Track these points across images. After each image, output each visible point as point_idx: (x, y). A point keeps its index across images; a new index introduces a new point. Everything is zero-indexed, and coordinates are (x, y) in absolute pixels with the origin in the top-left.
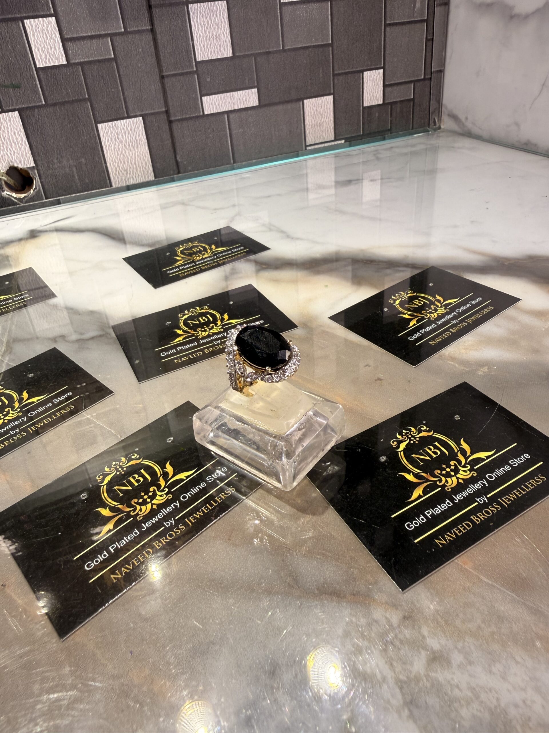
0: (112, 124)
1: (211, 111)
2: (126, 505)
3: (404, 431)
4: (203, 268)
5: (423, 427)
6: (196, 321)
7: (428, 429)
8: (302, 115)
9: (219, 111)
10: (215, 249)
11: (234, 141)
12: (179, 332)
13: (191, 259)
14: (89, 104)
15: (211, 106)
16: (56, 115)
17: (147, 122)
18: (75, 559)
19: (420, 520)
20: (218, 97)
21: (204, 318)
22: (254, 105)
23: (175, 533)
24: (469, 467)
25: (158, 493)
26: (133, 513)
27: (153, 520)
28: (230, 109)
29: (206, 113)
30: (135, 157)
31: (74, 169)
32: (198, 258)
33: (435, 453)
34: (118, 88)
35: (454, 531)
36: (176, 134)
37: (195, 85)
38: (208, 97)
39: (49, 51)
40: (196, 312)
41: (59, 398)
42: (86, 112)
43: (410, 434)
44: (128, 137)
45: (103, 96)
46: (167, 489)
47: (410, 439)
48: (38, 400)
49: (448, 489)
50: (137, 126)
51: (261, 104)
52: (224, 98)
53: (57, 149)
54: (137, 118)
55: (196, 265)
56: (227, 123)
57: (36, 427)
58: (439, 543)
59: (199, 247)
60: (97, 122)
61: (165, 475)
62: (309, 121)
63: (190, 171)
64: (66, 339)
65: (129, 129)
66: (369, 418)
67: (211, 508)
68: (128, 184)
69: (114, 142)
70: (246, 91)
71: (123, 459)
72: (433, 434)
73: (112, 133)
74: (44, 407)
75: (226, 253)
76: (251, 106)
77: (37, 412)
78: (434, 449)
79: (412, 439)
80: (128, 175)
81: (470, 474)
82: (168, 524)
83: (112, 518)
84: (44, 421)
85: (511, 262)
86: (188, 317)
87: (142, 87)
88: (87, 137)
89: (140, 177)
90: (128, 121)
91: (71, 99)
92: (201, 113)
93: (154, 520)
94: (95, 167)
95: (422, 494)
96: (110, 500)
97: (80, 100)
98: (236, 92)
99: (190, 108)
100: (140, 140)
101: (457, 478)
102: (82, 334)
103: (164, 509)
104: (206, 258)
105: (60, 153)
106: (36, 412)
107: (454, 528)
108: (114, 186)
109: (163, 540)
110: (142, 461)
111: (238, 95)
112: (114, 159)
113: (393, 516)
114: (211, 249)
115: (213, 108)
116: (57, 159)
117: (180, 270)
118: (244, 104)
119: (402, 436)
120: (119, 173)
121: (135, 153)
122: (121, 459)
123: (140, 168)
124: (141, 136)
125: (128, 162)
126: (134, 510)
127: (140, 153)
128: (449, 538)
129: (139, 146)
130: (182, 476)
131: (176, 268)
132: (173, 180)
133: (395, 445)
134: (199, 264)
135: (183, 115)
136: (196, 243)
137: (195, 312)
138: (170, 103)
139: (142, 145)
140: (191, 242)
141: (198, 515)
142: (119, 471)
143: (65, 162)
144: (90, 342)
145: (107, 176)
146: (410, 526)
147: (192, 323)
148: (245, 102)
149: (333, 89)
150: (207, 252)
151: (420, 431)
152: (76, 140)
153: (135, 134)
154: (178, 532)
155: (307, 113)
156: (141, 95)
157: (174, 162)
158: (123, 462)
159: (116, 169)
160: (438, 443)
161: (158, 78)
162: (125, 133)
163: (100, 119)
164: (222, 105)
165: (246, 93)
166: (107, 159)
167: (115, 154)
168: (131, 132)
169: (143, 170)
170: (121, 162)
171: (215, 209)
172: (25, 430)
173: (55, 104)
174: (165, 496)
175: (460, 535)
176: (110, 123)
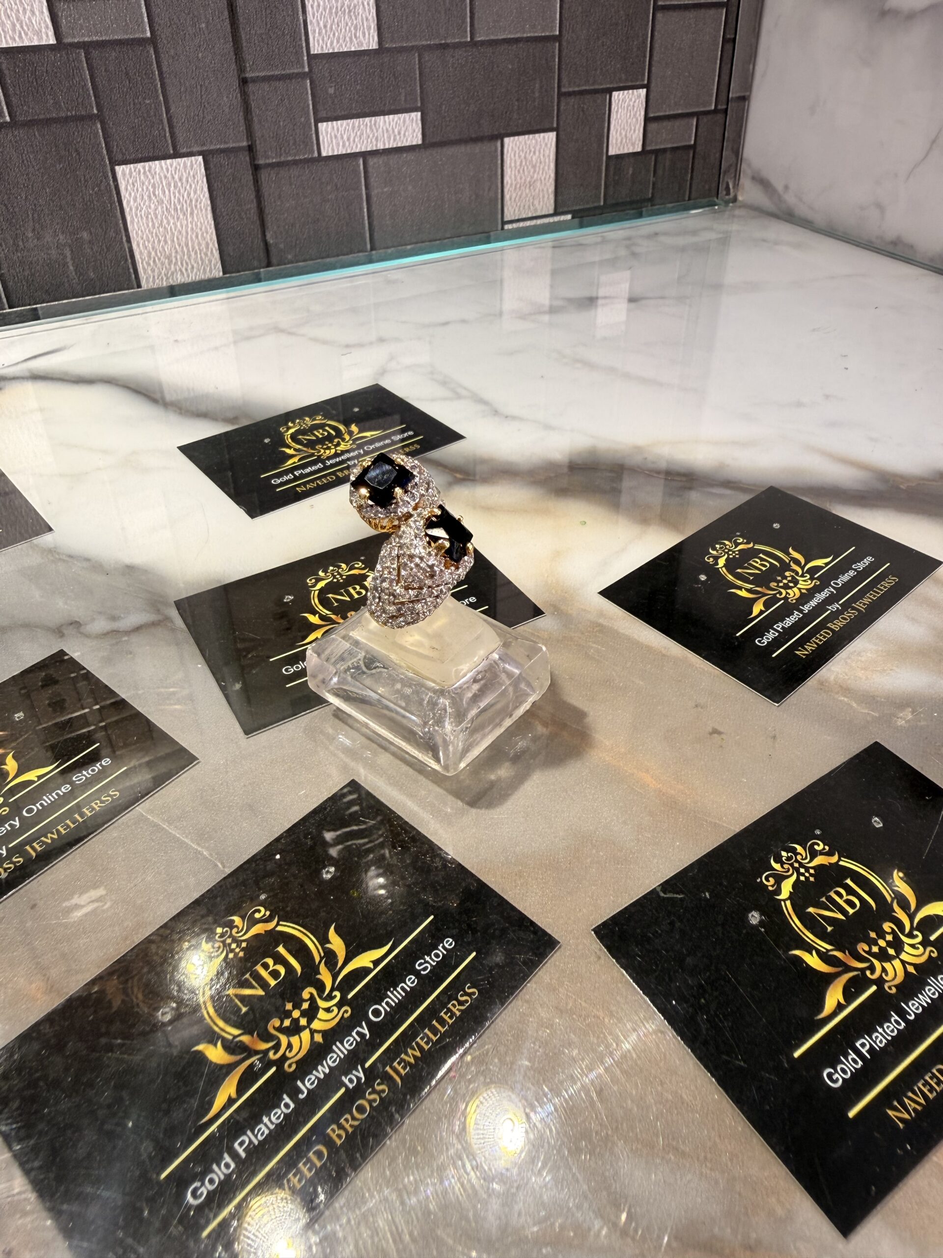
0: (144, 168)
1: (333, 150)
2: (258, 1035)
3: (784, 854)
4: (340, 474)
5: (818, 845)
6: (343, 595)
7: (827, 848)
8: (499, 166)
9: (349, 151)
10: (359, 433)
11: (373, 209)
12: (314, 619)
13: (313, 455)
14: (99, 126)
15: (334, 141)
16: (32, 145)
17: (212, 166)
18: (163, 1176)
19: (850, 1064)
20: (348, 125)
21: (358, 587)
22: (414, 143)
23: (370, 1102)
24: (920, 938)
25: (322, 1004)
26: (275, 1053)
27: (318, 1071)
28: (369, 149)
29: (324, 154)
30: (187, 233)
31: (68, 253)
32: (328, 452)
33: (852, 904)
34: (158, 97)
35: (919, 1089)
36: (266, 190)
37: (307, 100)
38: (330, 123)
39: (21, 15)
40: (341, 576)
41: (84, 773)
42: (93, 141)
43: (797, 861)
44: (174, 193)
45: (127, 112)
46: (337, 994)
47: (797, 870)
48: (39, 777)
49: (890, 988)
50: (192, 173)
51: (427, 142)
52: (359, 126)
53: (34, 210)
54: (193, 158)
55: (326, 468)
56: (363, 175)
57: (44, 843)
58: (896, 1117)
59: (327, 428)
60: (114, 163)
61: (330, 957)
62: (511, 177)
63: (292, 262)
64: (82, 629)
65: (176, 177)
66: (710, 822)
67: (435, 1039)
68: (171, 282)
69: (147, 203)
70: (400, 115)
71: (237, 920)
72: (839, 860)
73: (143, 184)
74: (54, 794)
75: (381, 443)
76: (407, 144)
77: (41, 805)
78: (848, 894)
79: (802, 870)
80: (172, 266)
81: (923, 953)
82: (351, 1081)
83: (230, 1068)
84: (59, 827)
85: (910, 484)
86: (326, 584)
87: (204, 96)
88: (93, 190)
89: (195, 270)
90: (175, 162)
91: (63, 115)
92: (316, 154)
93: (322, 1071)
94: (108, 249)
95: (842, 1001)
96: (221, 1023)
97: (81, 118)
98: (382, 117)
99: (294, 144)
100: (197, 201)
101: (903, 962)
102: (114, 618)
103: (338, 1043)
104: (343, 452)
105: (39, 219)
106: (38, 805)
107: (918, 1081)
108: (145, 285)
109: (347, 1120)
110: (278, 924)
111: (385, 122)
112: (147, 236)
113: (797, 1054)
114: (351, 433)
115: (338, 145)
116: (34, 230)
117: (296, 479)
118: (395, 140)
119: (782, 864)
120: (154, 261)
121: (187, 226)
122: (233, 921)
123: (196, 253)
124: (198, 192)
125: (173, 241)
126: (277, 1047)
127: (196, 225)
128: (912, 1104)
129: (196, 212)
130: (365, 960)
131: (286, 472)
132: (258, 279)
133: (772, 886)
134: (332, 466)
135: (281, 155)
136: (319, 419)
137: (339, 574)
138: (258, 134)
139: (201, 210)
140: (310, 417)
141: (411, 1055)
142: (232, 951)
143: (48, 238)
144: (135, 639)
145: (130, 266)
146: (835, 1077)
147: (337, 600)
148: (398, 137)
149: (558, 120)
150: (343, 440)
151: (814, 854)
152: (71, 194)
153: (188, 187)
154: (375, 1100)
155: (508, 162)
156: (201, 114)
157: (262, 245)
158: (237, 927)
159: (149, 253)
160: (852, 880)
161: (236, 83)
162: (169, 185)
163: (119, 157)
164: (354, 141)
165: (399, 119)
166: (133, 234)
167: (148, 226)
168: (179, 184)
169: (201, 257)
170: (159, 241)
171: (347, 346)
172: (19, 850)
173: (30, 124)
174: (335, 1009)
175: (934, 1098)
176: (140, 166)
